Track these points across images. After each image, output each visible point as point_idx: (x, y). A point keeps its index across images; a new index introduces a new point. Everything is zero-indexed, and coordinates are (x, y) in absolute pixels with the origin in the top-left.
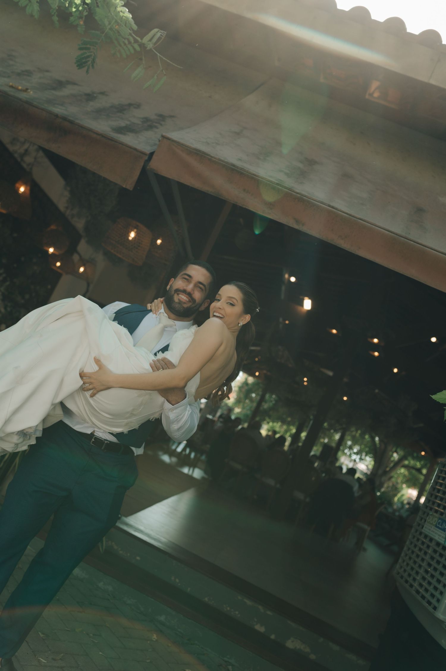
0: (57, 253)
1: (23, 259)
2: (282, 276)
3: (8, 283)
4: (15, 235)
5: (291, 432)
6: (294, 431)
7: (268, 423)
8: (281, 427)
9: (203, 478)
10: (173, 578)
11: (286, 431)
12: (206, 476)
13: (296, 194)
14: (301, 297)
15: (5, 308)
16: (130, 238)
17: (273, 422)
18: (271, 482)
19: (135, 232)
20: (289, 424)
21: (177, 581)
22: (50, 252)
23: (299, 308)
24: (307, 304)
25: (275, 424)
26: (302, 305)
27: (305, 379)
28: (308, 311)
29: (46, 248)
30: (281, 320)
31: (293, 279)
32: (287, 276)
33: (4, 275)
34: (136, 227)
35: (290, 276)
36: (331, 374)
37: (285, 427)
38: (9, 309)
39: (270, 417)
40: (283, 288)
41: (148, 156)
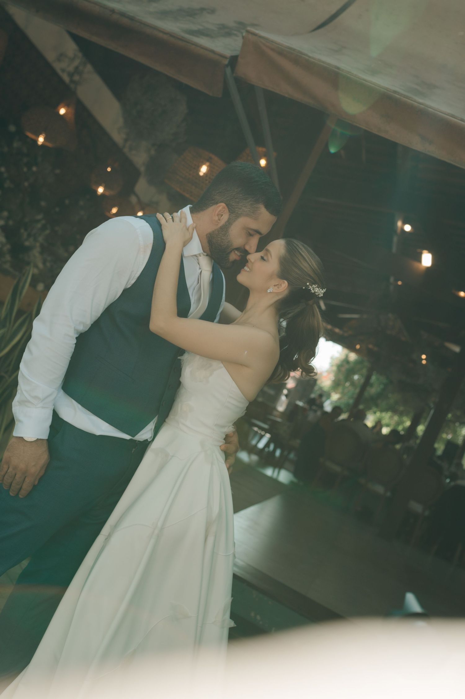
0: (107, 193)
1: (67, 202)
2: (394, 224)
3: (47, 232)
4: (58, 171)
5: (404, 424)
6: (408, 423)
7: (375, 413)
8: (391, 418)
9: (292, 482)
10: (253, 615)
11: (398, 424)
12: (295, 480)
13: (419, 105)
14: (419, 250)
15: (44, 262)
16: (201, 174)
17: (382, 411)
18: (380, 489)
19: (207, 166)
20: (401, 414)
21: (258, 617)
22: (99, 192)
23: (416, 264)
24: (427, 260)
25: (384, 414)
26: (419, 260)
27: (424, 357)
28: (428, 269)
29: (94, 187)
30: (392, 280)
31: (408, 228)
32: (399, 224)
33: (43, 222)
34: (208, 160)
35: (404, 223)
36: (457, 349)
37: (396, 418)
38: (48, 264)
39: (377, 406)
40: (395, 239)
41: (228, 60)
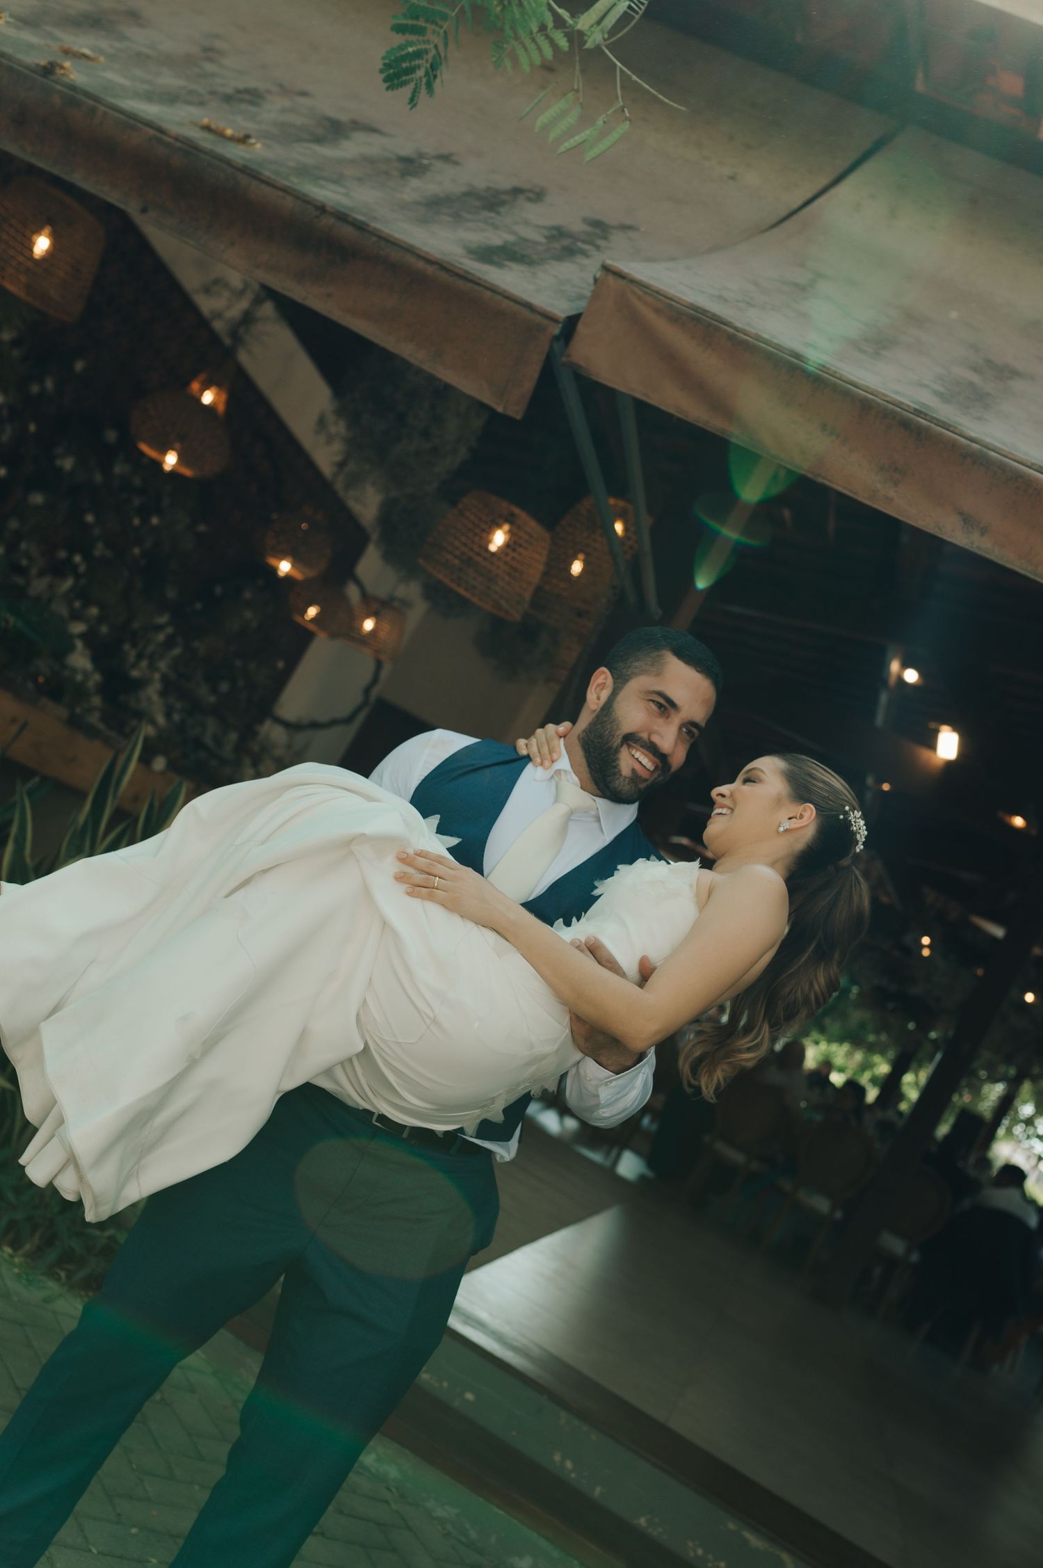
0: (298, 576)
1: (218, 590)
2: (884, 666)
3: (177, 651)
4: (202, 528)
5: (875, 1069)
6: (883, 1068)
7: (817, 1043)
8: (849, 1055)
9: (642, 1178)
10: (557, 1458)
11: (865, 1066)
12: (649, 1174)
14: (932, 725)
15: (168, 715)
16: (493, 548)
17: (830, 1041)
18: (821, 1204)
19: (505, 533)
20: (871, 1049)
21: (569, 1464)
22: (282, 572)
23: (925, 754)
24: (948, 745)
25: (834, 1047)
26: (932, 745)
27: (926, 940)
28: (949, 764)
29: (272, 561)
30: (870, 781)
31: (911, 676)
32: (895, 666)
33: (170, 630)
34: (510, 519)
35: (905, 665)
36: (998, 932)
37: (859, 1056)
38: (176, 717)
39: (822, 1030)
40: (884, 698)
41: (560, 325)
